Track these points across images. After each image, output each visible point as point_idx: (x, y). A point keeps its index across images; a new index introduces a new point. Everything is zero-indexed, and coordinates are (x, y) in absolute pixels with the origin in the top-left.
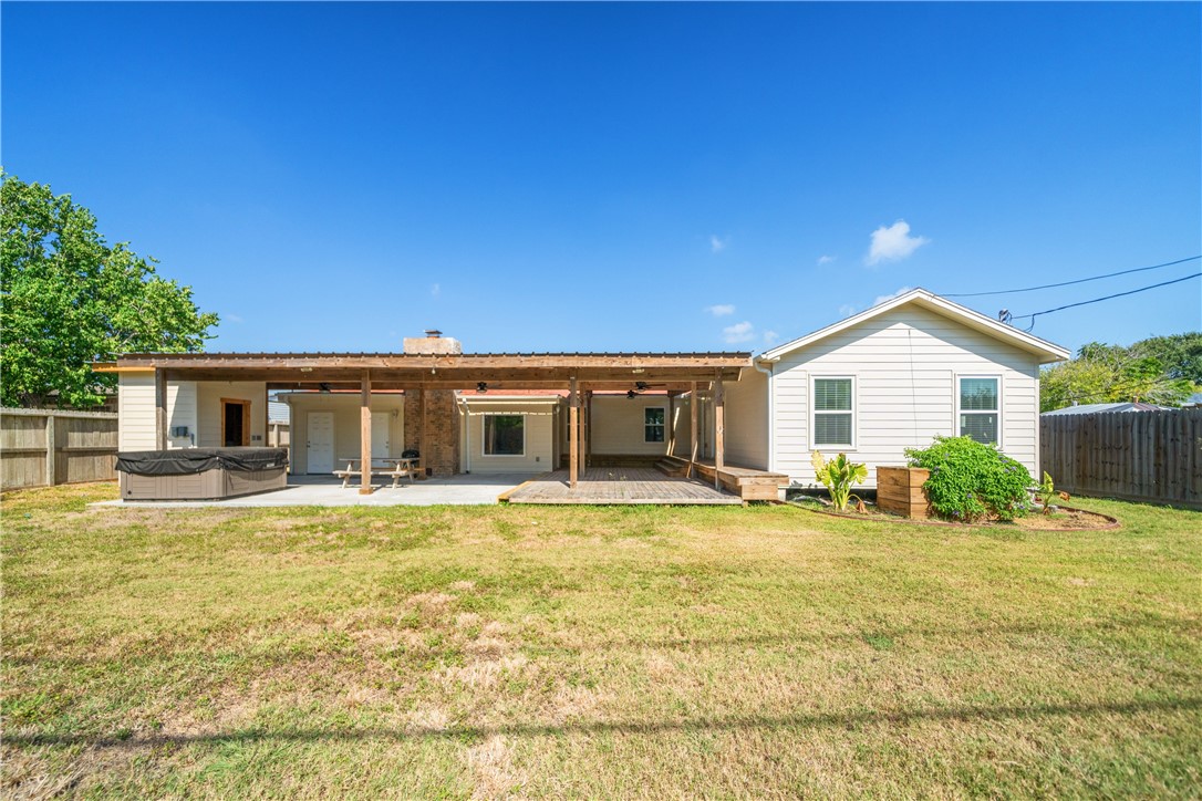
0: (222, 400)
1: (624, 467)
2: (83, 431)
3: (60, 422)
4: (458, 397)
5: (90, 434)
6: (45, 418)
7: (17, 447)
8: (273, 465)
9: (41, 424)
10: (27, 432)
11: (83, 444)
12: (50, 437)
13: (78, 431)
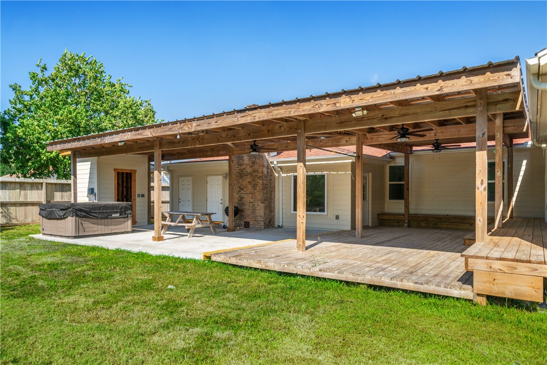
0: (115, 170)
1: (447, 229)
2: (62, 192)
3: (49, 186)
4: (270, 160)
5: (66, 193)
6: (42, 183)
7: (28, 200)
8: (118, 215)
9: (40, 187)
10: (34, 191)
11: (62, 199)
12: (44, 194)
13: (59, 192)
